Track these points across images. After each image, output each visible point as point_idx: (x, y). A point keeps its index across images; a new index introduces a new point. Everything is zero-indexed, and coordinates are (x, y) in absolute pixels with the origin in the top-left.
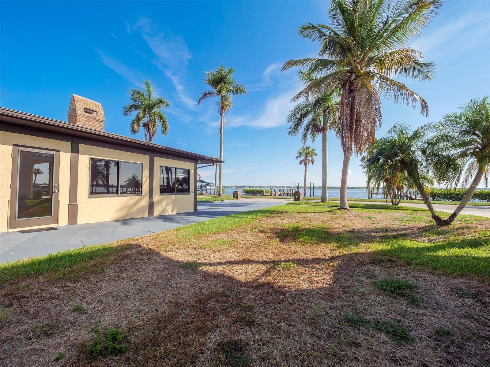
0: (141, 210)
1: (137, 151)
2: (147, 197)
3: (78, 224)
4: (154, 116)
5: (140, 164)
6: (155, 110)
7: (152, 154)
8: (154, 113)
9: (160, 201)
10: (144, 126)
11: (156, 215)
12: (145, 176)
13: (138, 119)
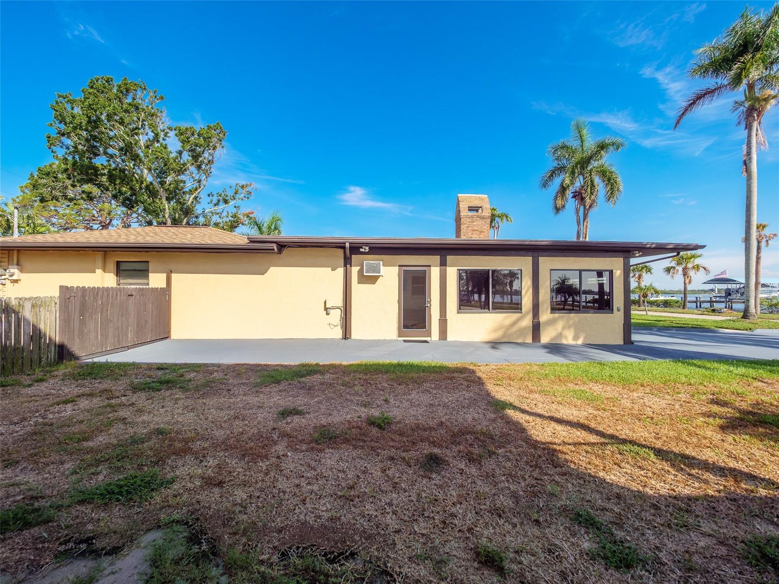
0: (522, 332)
1: (514, 252)
2: (530, 316)
3: (448, 339)
4: (590, 175)
5: (519, 270)
6: (594, 164)
7: (535, 254)
8: (591, 171)
9: (551, 322)
10: (574, 197)
11: (545, 342)
12: (525, 286)
13: (563, 189)
